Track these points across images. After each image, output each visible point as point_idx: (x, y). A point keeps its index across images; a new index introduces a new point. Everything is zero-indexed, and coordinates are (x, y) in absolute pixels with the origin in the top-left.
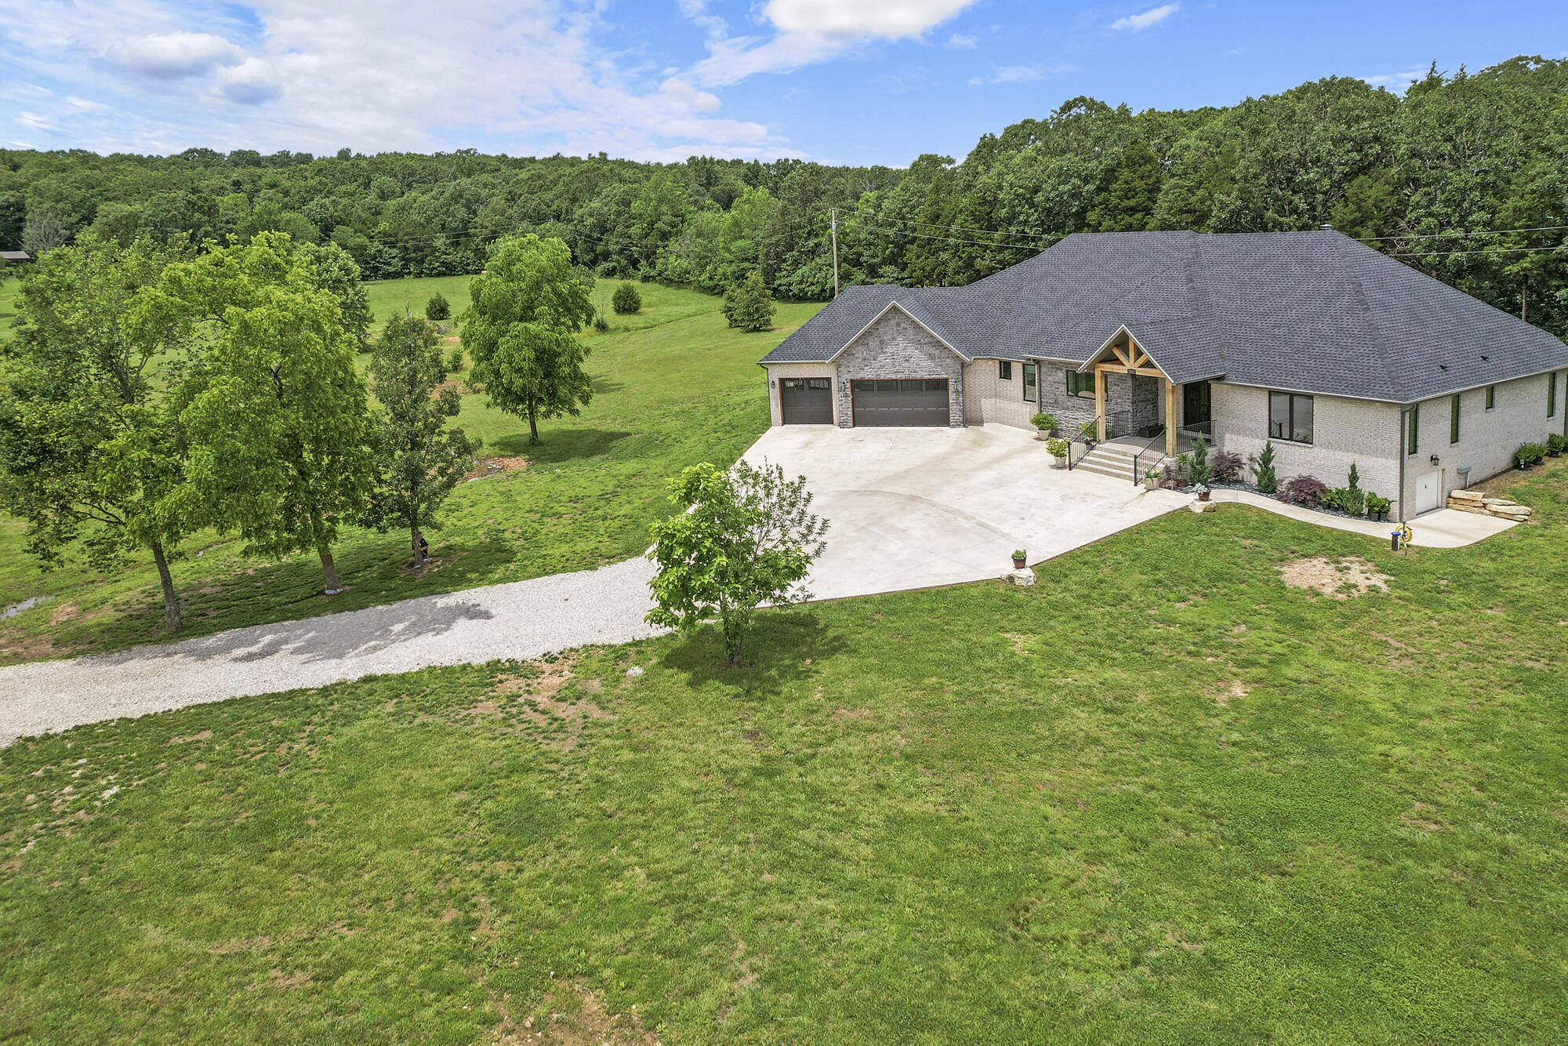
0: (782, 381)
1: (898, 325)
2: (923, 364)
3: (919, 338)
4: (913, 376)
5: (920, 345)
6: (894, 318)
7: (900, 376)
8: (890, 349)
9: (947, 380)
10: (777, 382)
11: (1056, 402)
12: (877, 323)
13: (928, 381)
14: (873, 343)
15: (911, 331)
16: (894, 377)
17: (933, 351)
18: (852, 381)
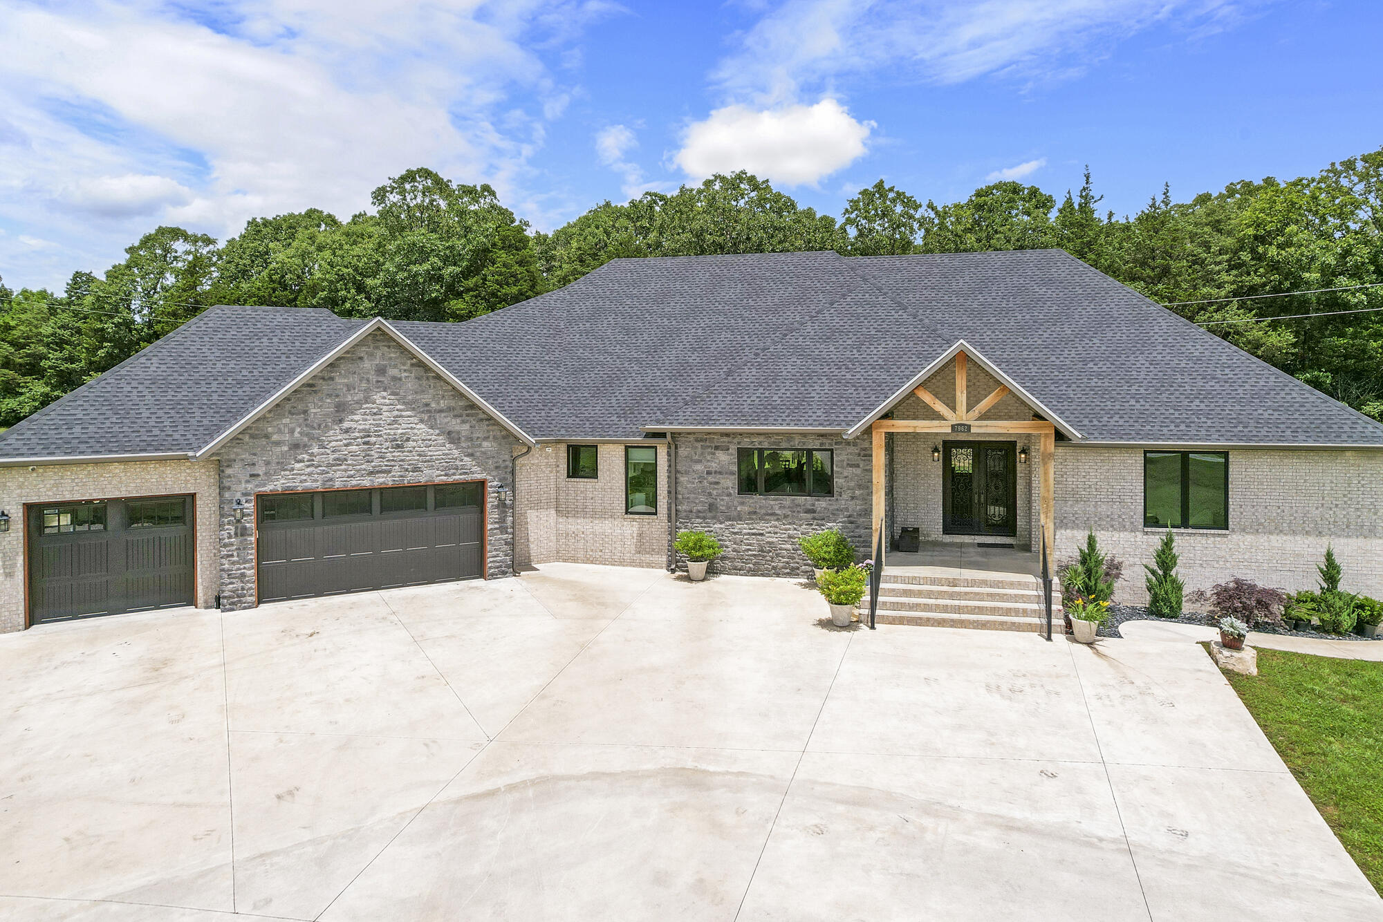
0: (35, 513)
1: (381, 371)
2: (435, 452)
3: (426, 398)
4: (411, 478)
5: (428, 414)
6: (371, 355)
7: (380, 480)
8: (357, 421)
9: (482, 484)
10: (17, 514)
11: (712, 507)
12: (332, 365)
13: (440, 489)
14: (318, 409)
15: (410, 385)
16: (366, 483)
17: (455, 424)
18: (260, 497)
